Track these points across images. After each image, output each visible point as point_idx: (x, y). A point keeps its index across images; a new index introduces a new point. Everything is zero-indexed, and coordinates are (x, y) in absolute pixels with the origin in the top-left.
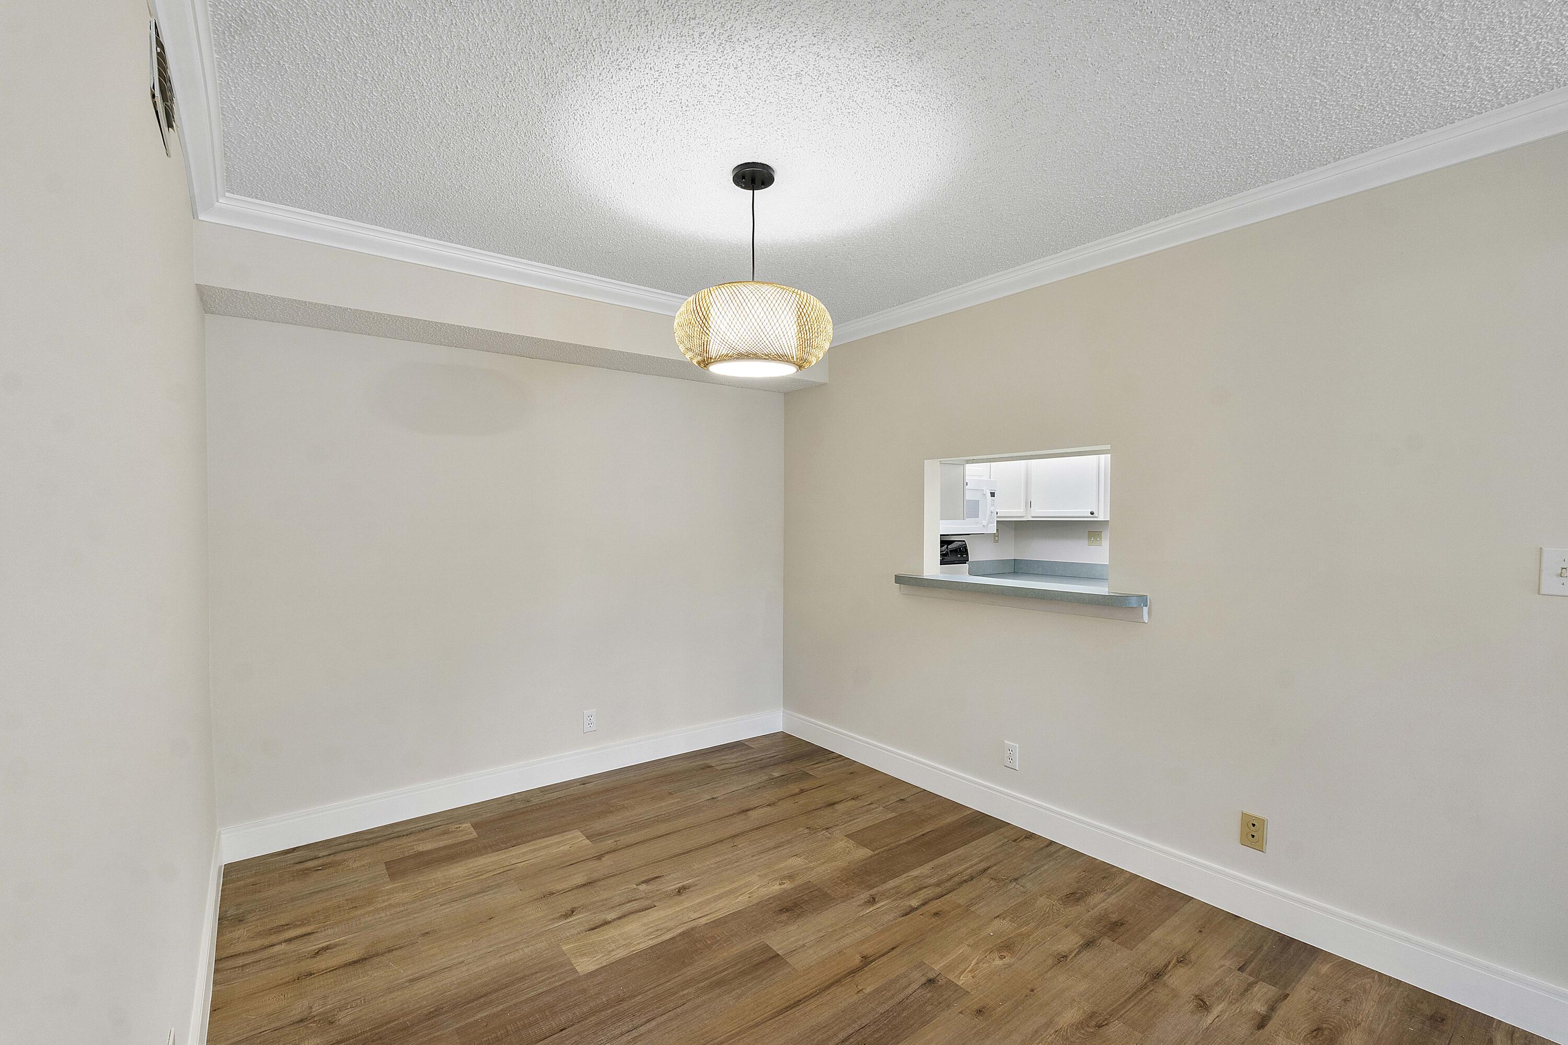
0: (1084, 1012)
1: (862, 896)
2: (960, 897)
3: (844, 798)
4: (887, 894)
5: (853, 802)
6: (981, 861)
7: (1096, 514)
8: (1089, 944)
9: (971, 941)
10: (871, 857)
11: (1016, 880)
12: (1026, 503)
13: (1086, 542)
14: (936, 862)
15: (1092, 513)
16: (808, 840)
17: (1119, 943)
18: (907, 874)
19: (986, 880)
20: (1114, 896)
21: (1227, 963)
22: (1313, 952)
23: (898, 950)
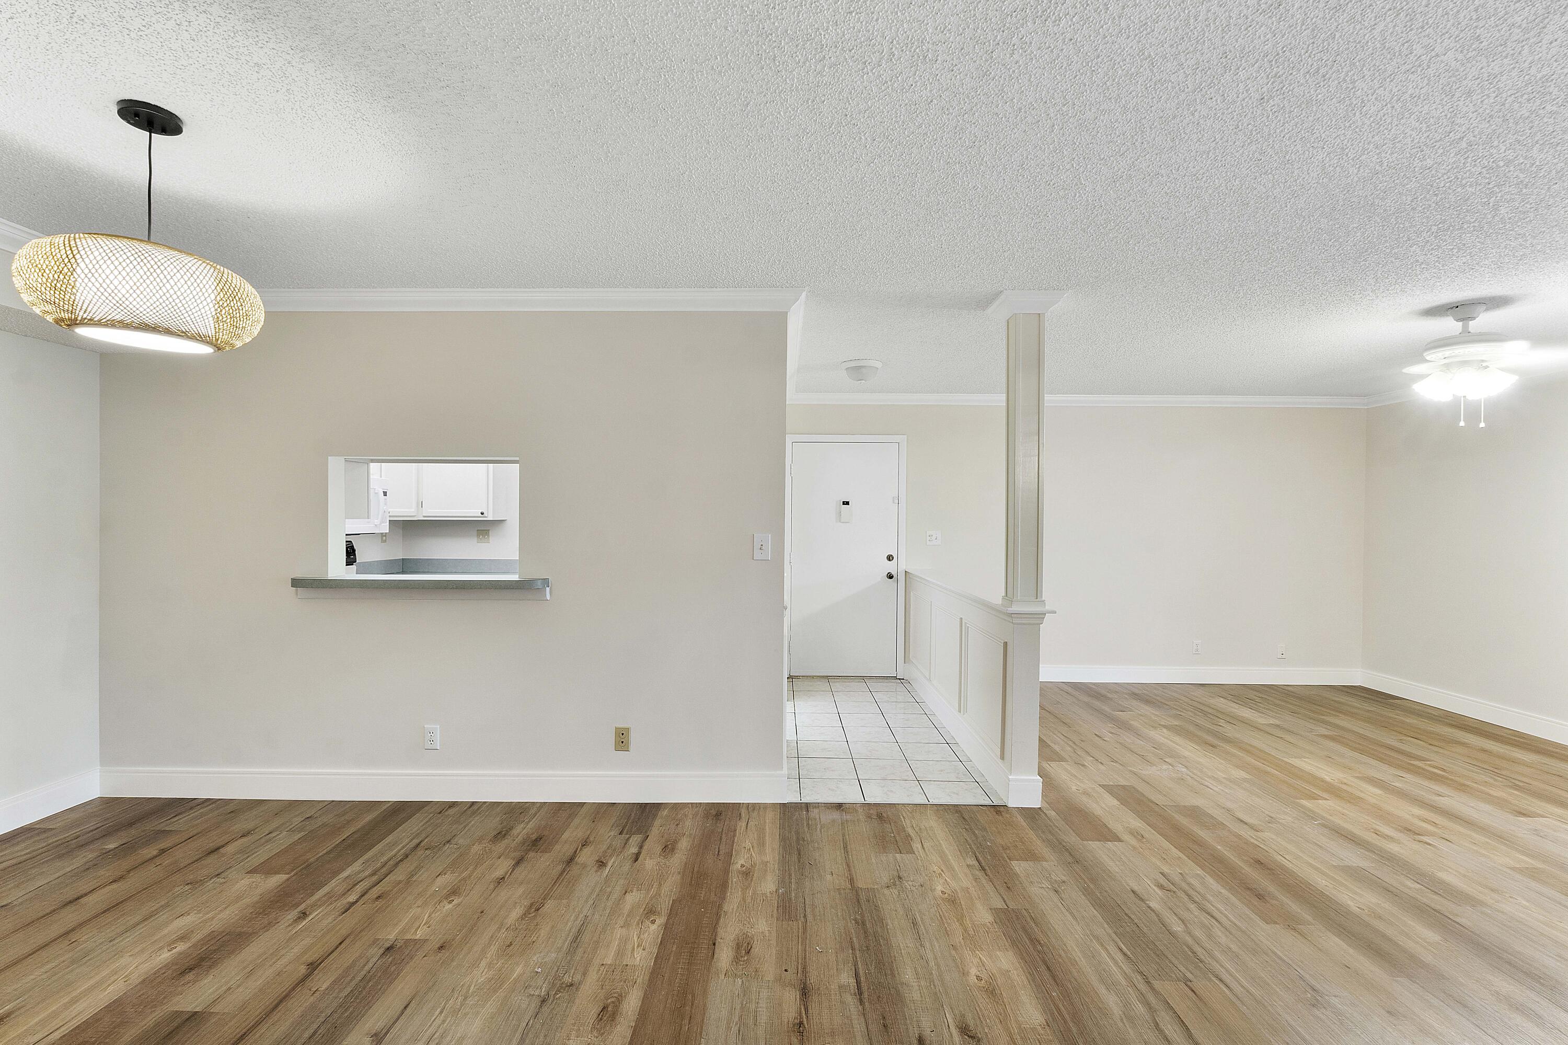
0: (525, 907)
1: (289, 917)
2: (399, 875)
3: (230, 838)
4: (319, 903)
5: (244, 840)
6: (412, 840)
7: (485, 514)
8: (519, 862)
9: (419, 903)
10: (288, 880)
11: (448, 842)
12: (418, 503)
13: (475, 539)
14: (366, 857)
15: (482, 514)
16: (193, 895)
17: (541, 852)
18: (337, 878)
19: (420, 853)
20: (531, 823)
21: (612, 833)
22: (657, 806)
23: (347, 941)
